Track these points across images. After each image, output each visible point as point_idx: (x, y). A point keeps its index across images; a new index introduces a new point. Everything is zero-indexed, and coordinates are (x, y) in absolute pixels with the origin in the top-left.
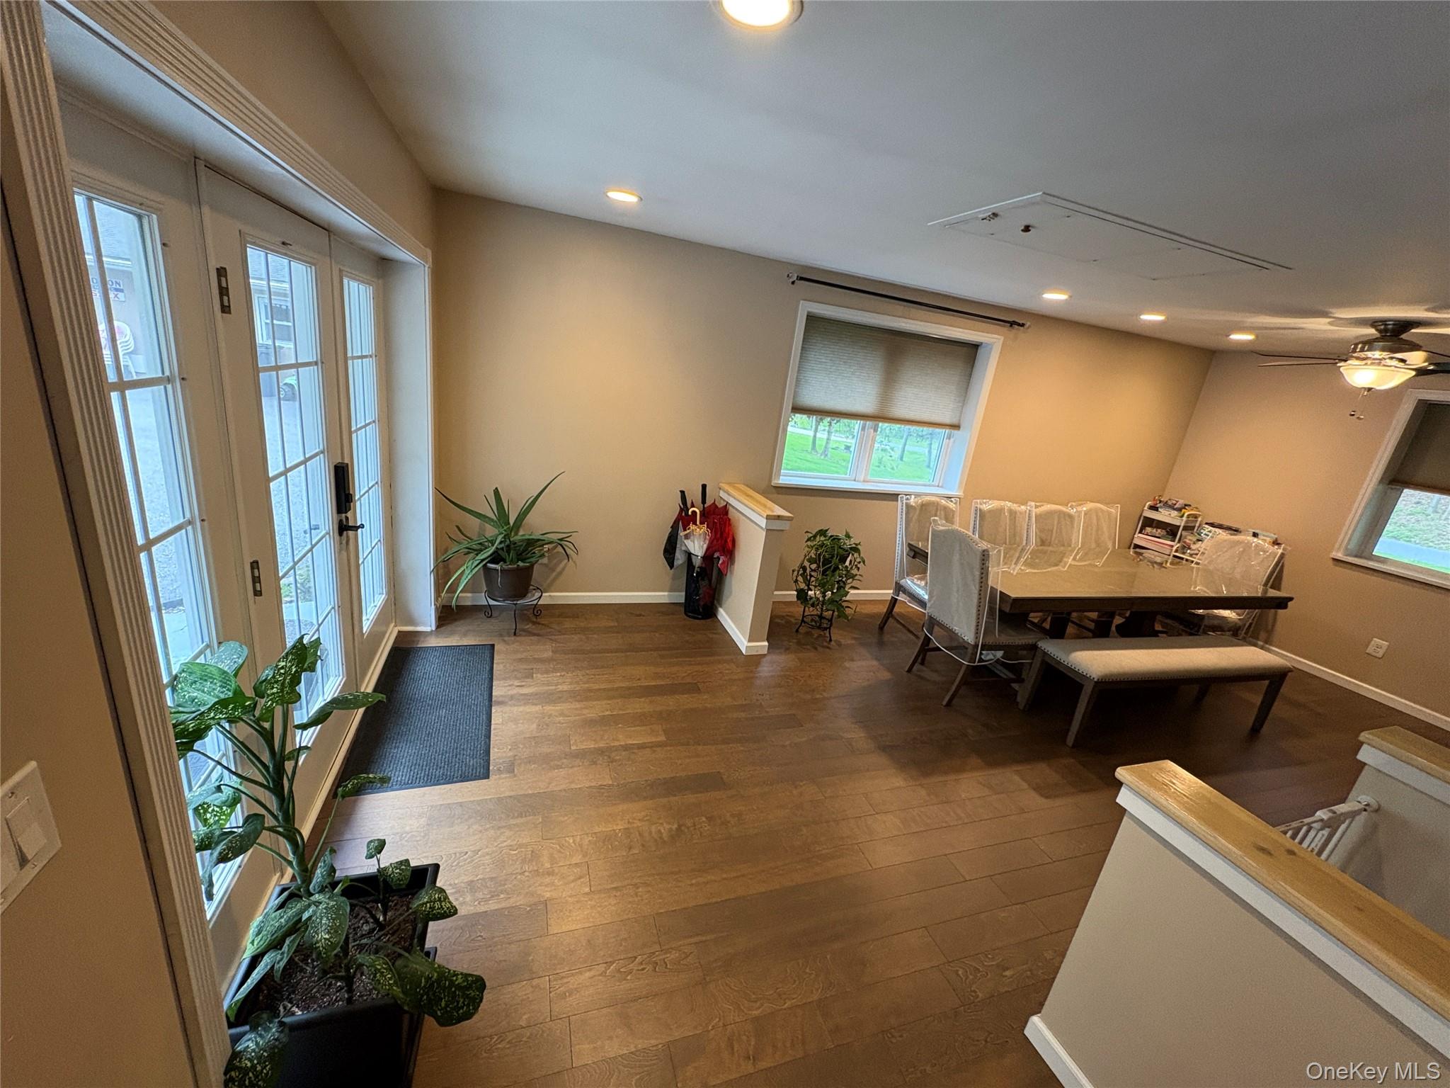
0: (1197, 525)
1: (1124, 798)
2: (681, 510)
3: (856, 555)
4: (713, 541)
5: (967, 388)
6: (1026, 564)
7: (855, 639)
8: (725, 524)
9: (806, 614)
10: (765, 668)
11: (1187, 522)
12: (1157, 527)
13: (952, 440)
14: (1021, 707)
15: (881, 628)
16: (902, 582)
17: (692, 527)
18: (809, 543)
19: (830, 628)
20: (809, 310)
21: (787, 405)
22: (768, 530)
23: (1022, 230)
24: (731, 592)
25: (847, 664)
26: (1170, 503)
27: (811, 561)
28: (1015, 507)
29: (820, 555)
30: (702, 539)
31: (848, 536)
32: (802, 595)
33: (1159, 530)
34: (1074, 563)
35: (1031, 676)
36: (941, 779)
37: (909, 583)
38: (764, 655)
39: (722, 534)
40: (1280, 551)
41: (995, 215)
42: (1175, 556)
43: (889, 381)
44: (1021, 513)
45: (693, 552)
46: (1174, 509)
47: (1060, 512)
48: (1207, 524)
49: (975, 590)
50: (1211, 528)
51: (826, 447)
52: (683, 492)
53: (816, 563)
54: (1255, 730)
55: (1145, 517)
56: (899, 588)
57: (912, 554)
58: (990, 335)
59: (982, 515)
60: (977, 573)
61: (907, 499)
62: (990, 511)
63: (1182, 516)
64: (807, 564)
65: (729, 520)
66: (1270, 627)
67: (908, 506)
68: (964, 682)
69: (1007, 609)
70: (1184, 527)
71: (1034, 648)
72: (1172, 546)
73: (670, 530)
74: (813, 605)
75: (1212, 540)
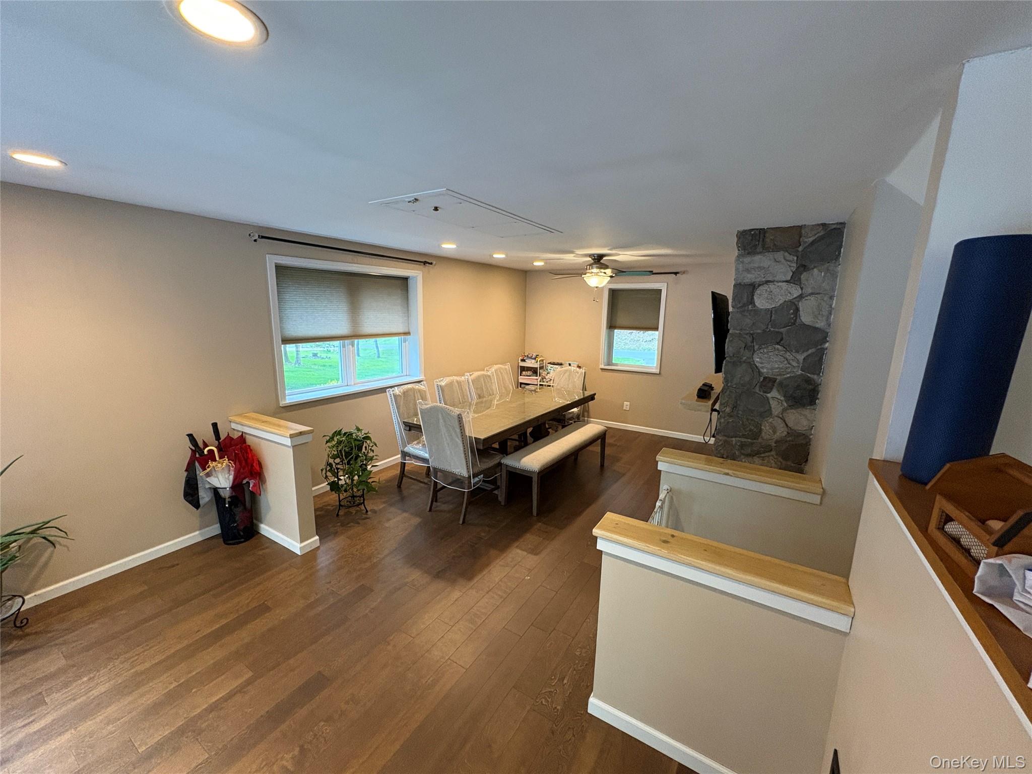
0: (544, 365)
1: (601, 545)
2: (194, 452)
3: (368, 442)
4: (239, 471)
5: (408, 307)
6: (475, 412)
7: (384, 503)
8: (247, 453)
9: (341, 499)
10: (322, 559)
11: (540, 364)
12: (527, 370)
13: (407, 342)
14: (503, 503)
15: (399, 486)
16: (406, 449)
17: (211, 464)
18: (329, 444)
19: (364, 503)
20: (276, 262)
21: (277, 339)
22: (294, 447)
23: (434, 210)
24: (269, 508)
25: (387, 525)
26: (529, 356)
27: (334, 457)
28: (458, 378)
29: (341, 451)
30: (226, 471)
31: (358, 430)
32: (334, 487)
33: (529, 372)
34: (498, 403)
35: (503, 483)
36: (480, 576)
37: (410, 449)
38: (318, 548)
39: (246, 461)
40: (584, 371)
41: (416, 200)
42: (540, 385)
43: (354, 309)
44: (463, 382)
45: (218, 485)
46: (533, 359)
47: (483, 375)
48: (548, 363)
49: (459, 442)
50: (552, 366)
51: (297, 358)
52: (190, 436)
53: (339, 457)
54: (602, 466)
55: (520, 366)
56: (405, 455)
57: (408, 428)
58: (413, 271)
59: (441, 389)
60: (458, 430)
61: (393, 391)
62: (446, 385)
63: (537, 362)
64: (331, 461)
65: (249, 446)
66: (587, 409)
67: (395, 396)
68: (469, 503)
69: (481, 448)
70: (540, 367)
71: (500, 464)
72: (537, 379)
73: (185, 474)
74: (346, 491)
75: (553, 372)
